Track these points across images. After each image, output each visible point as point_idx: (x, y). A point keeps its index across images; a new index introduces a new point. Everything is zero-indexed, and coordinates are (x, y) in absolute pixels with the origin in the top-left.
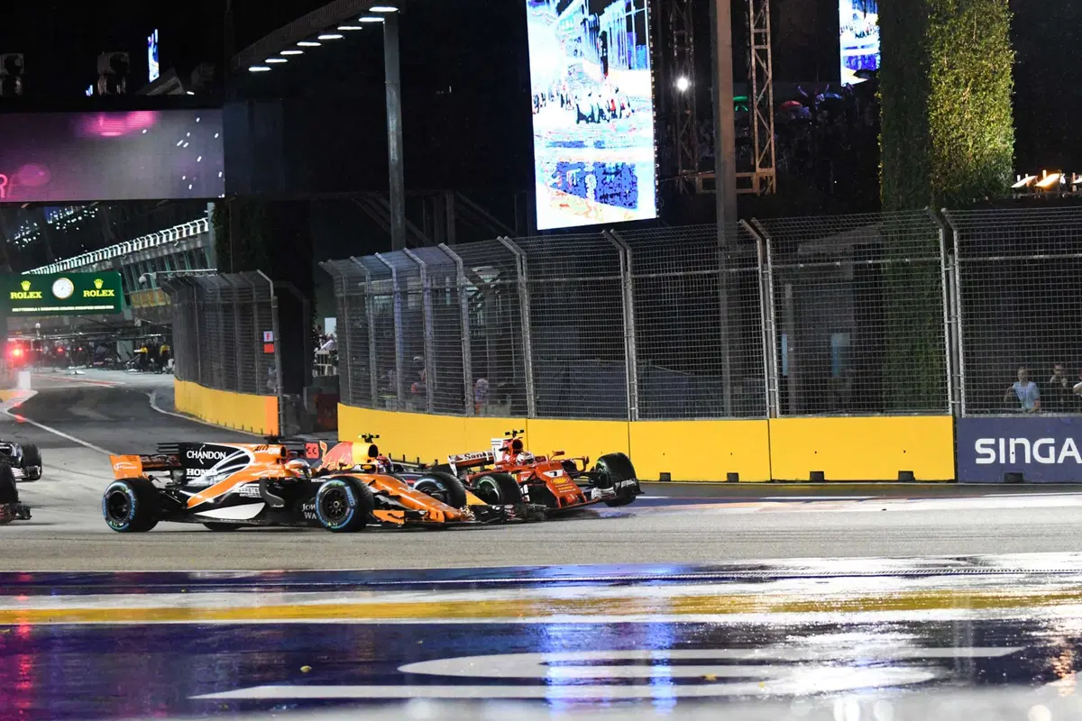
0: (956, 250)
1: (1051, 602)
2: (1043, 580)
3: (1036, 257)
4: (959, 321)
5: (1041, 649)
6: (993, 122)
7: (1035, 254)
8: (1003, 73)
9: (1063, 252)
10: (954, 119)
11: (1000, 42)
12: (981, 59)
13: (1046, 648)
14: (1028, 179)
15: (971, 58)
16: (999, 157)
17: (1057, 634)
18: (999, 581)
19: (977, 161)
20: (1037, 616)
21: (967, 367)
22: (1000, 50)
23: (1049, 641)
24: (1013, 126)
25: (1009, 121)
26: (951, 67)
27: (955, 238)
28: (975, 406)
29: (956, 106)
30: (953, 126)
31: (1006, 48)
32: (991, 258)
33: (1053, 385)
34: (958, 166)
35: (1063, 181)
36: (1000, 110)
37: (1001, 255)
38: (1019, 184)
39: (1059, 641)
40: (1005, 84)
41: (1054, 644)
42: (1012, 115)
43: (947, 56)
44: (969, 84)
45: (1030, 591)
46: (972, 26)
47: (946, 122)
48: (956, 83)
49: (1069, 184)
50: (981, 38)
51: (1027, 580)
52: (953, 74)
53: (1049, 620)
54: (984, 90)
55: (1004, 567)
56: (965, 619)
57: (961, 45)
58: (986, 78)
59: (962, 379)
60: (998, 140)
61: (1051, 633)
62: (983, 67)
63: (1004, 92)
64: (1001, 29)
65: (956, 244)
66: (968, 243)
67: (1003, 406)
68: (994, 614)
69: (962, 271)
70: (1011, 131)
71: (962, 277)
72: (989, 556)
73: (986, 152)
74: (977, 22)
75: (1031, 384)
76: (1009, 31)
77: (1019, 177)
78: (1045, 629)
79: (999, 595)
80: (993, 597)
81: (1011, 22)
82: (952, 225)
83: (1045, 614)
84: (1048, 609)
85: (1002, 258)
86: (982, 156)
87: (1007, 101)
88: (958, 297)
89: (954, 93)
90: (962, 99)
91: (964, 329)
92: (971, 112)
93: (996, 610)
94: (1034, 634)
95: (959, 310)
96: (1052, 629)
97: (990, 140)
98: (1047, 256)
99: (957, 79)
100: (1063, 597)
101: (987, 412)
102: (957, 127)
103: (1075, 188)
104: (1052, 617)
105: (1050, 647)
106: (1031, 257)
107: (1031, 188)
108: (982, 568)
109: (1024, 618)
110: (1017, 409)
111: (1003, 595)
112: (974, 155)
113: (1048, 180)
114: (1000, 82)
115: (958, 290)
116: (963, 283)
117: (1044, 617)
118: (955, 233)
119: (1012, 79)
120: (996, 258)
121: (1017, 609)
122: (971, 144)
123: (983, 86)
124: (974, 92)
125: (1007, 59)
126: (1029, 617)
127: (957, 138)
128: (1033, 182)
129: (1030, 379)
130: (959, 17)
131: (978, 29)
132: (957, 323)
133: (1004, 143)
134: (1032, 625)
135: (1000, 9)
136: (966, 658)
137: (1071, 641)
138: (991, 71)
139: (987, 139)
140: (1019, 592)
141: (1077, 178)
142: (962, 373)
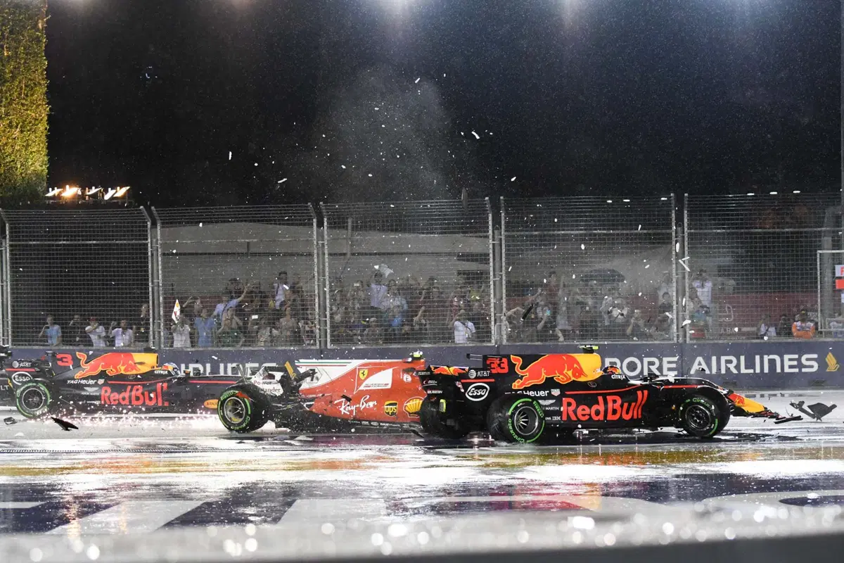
0: (8, 237)
1: (65, 472)
2: (60, 457)
3: (61, 243)
4: (9, 284)
5: (56, 503)
6: (34, 152)
7: (60, 241)
8: (42, 120)
9: (79, 240)
10: (8, 150)
11: (39, 100)
12: (27, 110)
13: (59, 503)
14: (56, 191)
15: (20, 109)
16: (38, 175)
17: (67, 493)
18: (31, 457)
19: (23, 178)
20: (54, 481)
21: (13, 315)
22: (40, 105)
23: (62, 498)
24: (47, 155)
25: (45, 151)
26: (7, 114)
27: (7, 228)
28: (18, 341)
29: (10, 141)
30: (7, 154)
31: (44, 103)
32: (31, 243)
33: (71, 328)
34: (10, 181)
35: (80, 193)
36: (39, 144)
37: (38, 240)
38: (51, 194)
39: (69, 498)
40: (43, 127)
41: (65, 500)
42: (47, 148)
43: (5, 107)
44: (19, 126)
45: (51, 464)
46: (21, 88)
47: (3, 151)
48: (10, 125)
49: (83, 196)
50: (27, 96)
51: (49, 457)
52: (8, 119)
53: (63, 484)
54: (28, 131)
55: (34, 448)
56: (7, 483)
57: (14, 100)
58: (30, 122)
59: (10, 323)
60: (37, 164)
61: (64, 493)
62: (28, 115)
63: (42, 133)
64: (41, 91)
65: (7, 232)
66: (16, 232)
67: (37, 341)
68: (27, 480)
69: (11, 251)
70: (46, 159)
71: (11, 254)
72: (25, 441)
73: (29, 172)
74: (26, 86)
75: (56, 327)
76: (46, 93)
77: (50, 189)
78: (59, 490)
79: (30, 467)
80: (25, 469)
81: (47, 87)
82: (4, 219)
83: (60, 480)
84: (60, 477)
85: (38, 243)
86: (26, 174)
87: (44, 138)
88: (8, 268)
89: (9, 132)
90: (14, 136)
91: (12, 289)
92: (20, 145)
93: (27, 477)
94: (52, 493)
95: (9, 276)
96: (64, 490)
97: (32, 164)
98: (68, 243)
99: (10, 123)
100: (73, 468)
101: (26, 345)
102: (10, 155)
103: (87, 197)
104: (65, 482)
105: (63, 502)
106: (57, 243)
107: (59, 197)
108: (19, 449)
109: (46, 482)
110: (46, 343)
111: (33, 467)
112: (21, 174)
113: (70, 192)
114: (39, 125)
115: (8, 263)
116: (11, 259)
117: (59, 482)
118: (7, 225)
119: (48, 124)
120: (34, 243)
121: (42, 476)
122: (19, 166)
123: (28, 128)
124: (22, 132)
125: (44, 111)
126: (49, 482)
127: (10, 162)
128: (60, 193)
129: (55, 323)
130: (13, 82)
131: (25, 90)
132: (7, 286)
133: (41, 166)
134: (52, 487)
135: (40, 78)
136: (8, 509)
137: (76, 498)
138: (33, 118)
139: (30, 163)
140: (42, 465)
141: (89, 191)
142: (10, 318)
